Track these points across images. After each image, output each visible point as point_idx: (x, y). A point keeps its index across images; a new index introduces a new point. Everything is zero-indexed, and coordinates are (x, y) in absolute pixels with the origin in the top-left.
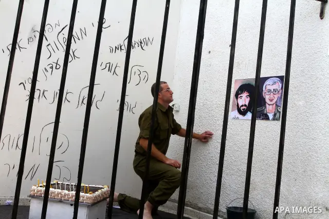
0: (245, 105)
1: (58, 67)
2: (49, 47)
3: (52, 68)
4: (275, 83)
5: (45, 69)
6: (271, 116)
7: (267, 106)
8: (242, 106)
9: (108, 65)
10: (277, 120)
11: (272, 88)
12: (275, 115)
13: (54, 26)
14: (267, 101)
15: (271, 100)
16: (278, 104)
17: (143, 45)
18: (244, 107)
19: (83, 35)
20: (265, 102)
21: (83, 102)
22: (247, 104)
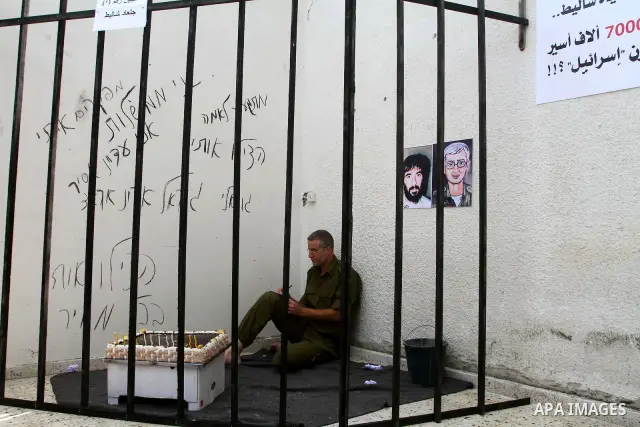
0: (417, 187)
1: (127, 152)
2: (110, 122)
3: (117, 155)
4: (458, 151)
5: (107, 158)
6: (457, 200)
7: (450, 185)
8: (412, 188)
9: (203, 143)
10: (467, 206)
11: (456, 158)
12: (463, 198)
13: (114, 90)
14: (450, 177)
15: (456, 177)
16: (466, 181)
17: (252, 108)
18: (415, 190)
19: (161, 99)
20: (447, 180)
21: (170, 203)
22: (419, 185)
